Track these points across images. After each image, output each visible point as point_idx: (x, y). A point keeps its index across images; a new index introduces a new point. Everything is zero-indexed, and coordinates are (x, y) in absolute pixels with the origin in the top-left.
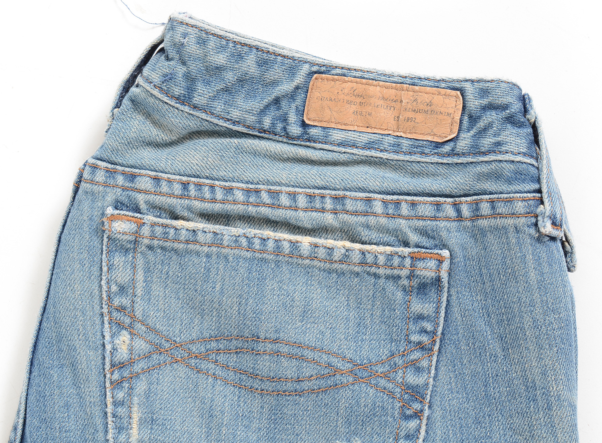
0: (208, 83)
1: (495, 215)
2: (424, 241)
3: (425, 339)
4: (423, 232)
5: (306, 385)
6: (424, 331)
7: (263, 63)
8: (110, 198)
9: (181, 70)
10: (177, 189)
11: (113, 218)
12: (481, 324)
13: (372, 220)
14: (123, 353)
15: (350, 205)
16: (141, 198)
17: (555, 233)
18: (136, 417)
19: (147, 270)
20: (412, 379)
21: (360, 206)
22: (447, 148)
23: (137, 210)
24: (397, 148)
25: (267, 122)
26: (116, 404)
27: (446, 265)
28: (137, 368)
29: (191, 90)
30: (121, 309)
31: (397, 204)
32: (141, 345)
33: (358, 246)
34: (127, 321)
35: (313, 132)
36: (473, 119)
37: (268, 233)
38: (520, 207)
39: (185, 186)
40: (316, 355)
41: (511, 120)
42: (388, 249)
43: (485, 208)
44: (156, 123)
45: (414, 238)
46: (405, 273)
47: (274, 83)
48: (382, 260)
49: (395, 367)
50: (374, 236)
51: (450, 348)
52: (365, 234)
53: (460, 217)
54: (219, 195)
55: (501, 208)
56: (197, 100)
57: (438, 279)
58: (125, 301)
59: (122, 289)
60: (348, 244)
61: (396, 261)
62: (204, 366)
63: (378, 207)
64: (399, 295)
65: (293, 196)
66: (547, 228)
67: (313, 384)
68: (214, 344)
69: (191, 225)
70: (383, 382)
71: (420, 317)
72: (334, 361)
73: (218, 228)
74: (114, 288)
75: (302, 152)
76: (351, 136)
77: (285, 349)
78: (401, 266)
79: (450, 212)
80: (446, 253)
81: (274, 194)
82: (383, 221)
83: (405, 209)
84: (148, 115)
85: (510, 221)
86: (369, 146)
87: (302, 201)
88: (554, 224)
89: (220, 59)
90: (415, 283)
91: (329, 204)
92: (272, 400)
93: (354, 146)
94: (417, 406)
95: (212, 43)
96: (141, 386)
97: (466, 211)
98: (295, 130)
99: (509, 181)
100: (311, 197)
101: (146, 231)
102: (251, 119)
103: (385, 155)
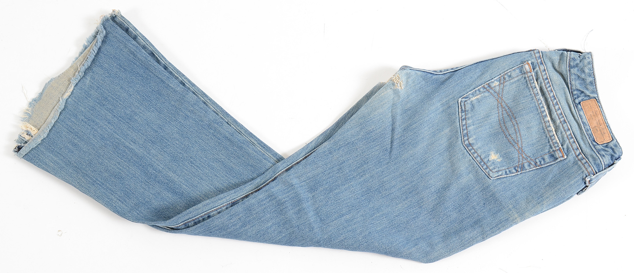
0: (578, 70)
1: (583, 164)
2: (566, 150)
3: (539, 163)
4: (568, 148)
5: (509, 138)
6: (540, 162)
7: (591, 83)
8: (533, 60)
9: (578, 62)
10: (545, 77)
11: (528, 64)
12: (551, 176)
13: (564, 133)
14: (493, 85)
15: (565, 125)
16: (537, 68)
17: (587, 183)
18: (478, 97)
19: (518, 80)
20: (526, 165)
21: (566, 128)
22: (595, 143)
23: (534, 69)
24: (587, 130)
25: (575, 92)
26: (479, 90)
27: (562, 159)
28: (491, 91)
29: (574, 67)
30: (504, 79)
31: (572, 138)
32: (497, 89)
33: (555, 133)
34: (502, 82)
35: (579, 106)
36: (607, 146)
37: (546, 107)
38: (590, 169)
39: (547, 79)
40: (519, 136)
41: (612, 156)
42: (558, 141)
43: (584, 161)
44: (559, 62)
45: (565, 147)
46: (554, 149)
47: (587, 89)
48: (554, 141)
49: (526, 159)
50: (560, 136)
51: (539, 171)
52: (559, 133)
53: (577, 156)
54: (549, 89)
55: (586, 165)
56: (572, 70)
57: (557, 159)
58: (507, 79)
59: (510, 76)
60: (554, 130)
61: (556, 145)
62: (500, 108)
63: (568, 133)
64: (547, 151)
65: (559, 109)
66: (588, 180)
67: (511, 140)
68: (507, 108)
69: (537, 85)
70: (521, 157)
71: (544, 159)
72: (520, 142)
73: (540, 93)
74: (509, 74)
75: (572, 106)
76: (584, 117)
77: (516, 127)
78: (555, 147)
79: (578, 153)
80: (565, 157)
81: (557, 104)
82: (565, 136)
83: (572, 140)
84: (560, 60)
85: (584, 169)
86: (583, 123)
87: (559, 112)
88: (590, 181)
89: (587, 71)
90: (553, 153)
91: (562, 119)
92: (500, 131)
93: (581, 119)
94: (519, 170)
95: (590, 66)
96: (487, 94)
97: (580, 157)
98: (577, 101)
99: (595, 164)
100: (561, 114)
101: (529, 74)
102: (574, 88)
103: (583, 128)
